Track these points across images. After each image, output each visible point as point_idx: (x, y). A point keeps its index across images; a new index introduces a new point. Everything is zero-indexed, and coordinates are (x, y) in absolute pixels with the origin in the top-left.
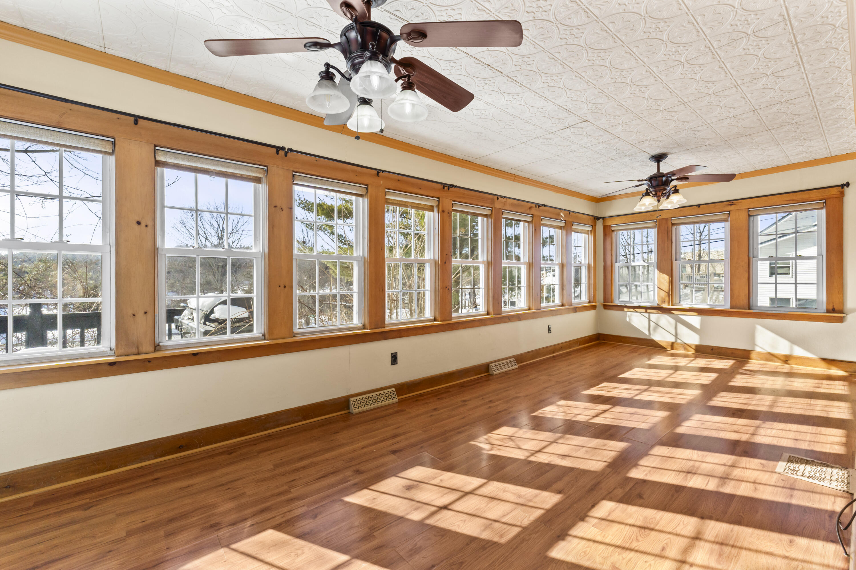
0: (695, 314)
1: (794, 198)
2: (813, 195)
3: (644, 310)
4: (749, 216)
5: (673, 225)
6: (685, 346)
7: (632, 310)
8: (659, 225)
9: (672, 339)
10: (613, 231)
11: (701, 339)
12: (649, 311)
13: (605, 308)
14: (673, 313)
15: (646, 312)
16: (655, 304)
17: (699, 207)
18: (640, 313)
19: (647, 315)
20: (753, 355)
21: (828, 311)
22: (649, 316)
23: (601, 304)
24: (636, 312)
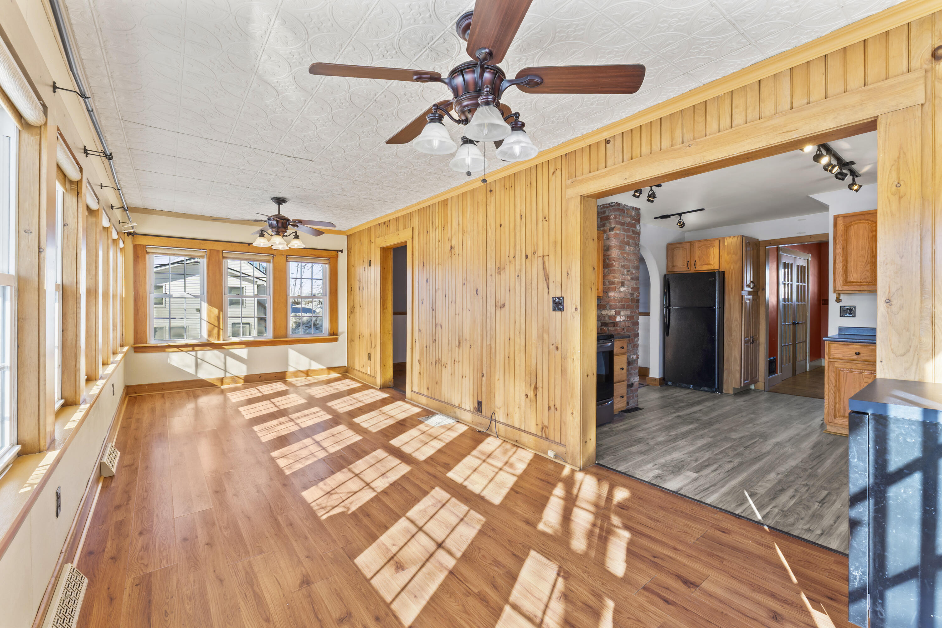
0: (243, 346)
1: (314, 253)
2: (324, 253)
3: (191, 349)
4: (287, 261)
5: (224, 257)
6: (234, 379)
7: (176, 349)
8: (210, 256)
9: (221, 374)
10: (148, 253)
11: (248, 369)
12: (196, 348)
13: (135, 352)
14: (224, 348)
15: (193, 350)
16: (204, 341)
17: (249, 245)
18: (186, 351)
19: (193, 353)
20: (288, 374)
21: (331, 335)
22: (196, 354)
23: (131, 346)
24: (182, 351)
